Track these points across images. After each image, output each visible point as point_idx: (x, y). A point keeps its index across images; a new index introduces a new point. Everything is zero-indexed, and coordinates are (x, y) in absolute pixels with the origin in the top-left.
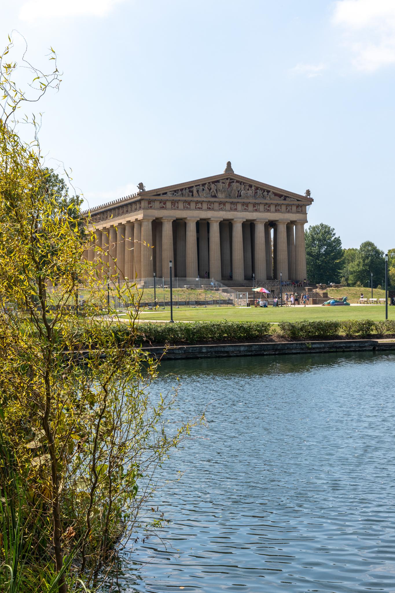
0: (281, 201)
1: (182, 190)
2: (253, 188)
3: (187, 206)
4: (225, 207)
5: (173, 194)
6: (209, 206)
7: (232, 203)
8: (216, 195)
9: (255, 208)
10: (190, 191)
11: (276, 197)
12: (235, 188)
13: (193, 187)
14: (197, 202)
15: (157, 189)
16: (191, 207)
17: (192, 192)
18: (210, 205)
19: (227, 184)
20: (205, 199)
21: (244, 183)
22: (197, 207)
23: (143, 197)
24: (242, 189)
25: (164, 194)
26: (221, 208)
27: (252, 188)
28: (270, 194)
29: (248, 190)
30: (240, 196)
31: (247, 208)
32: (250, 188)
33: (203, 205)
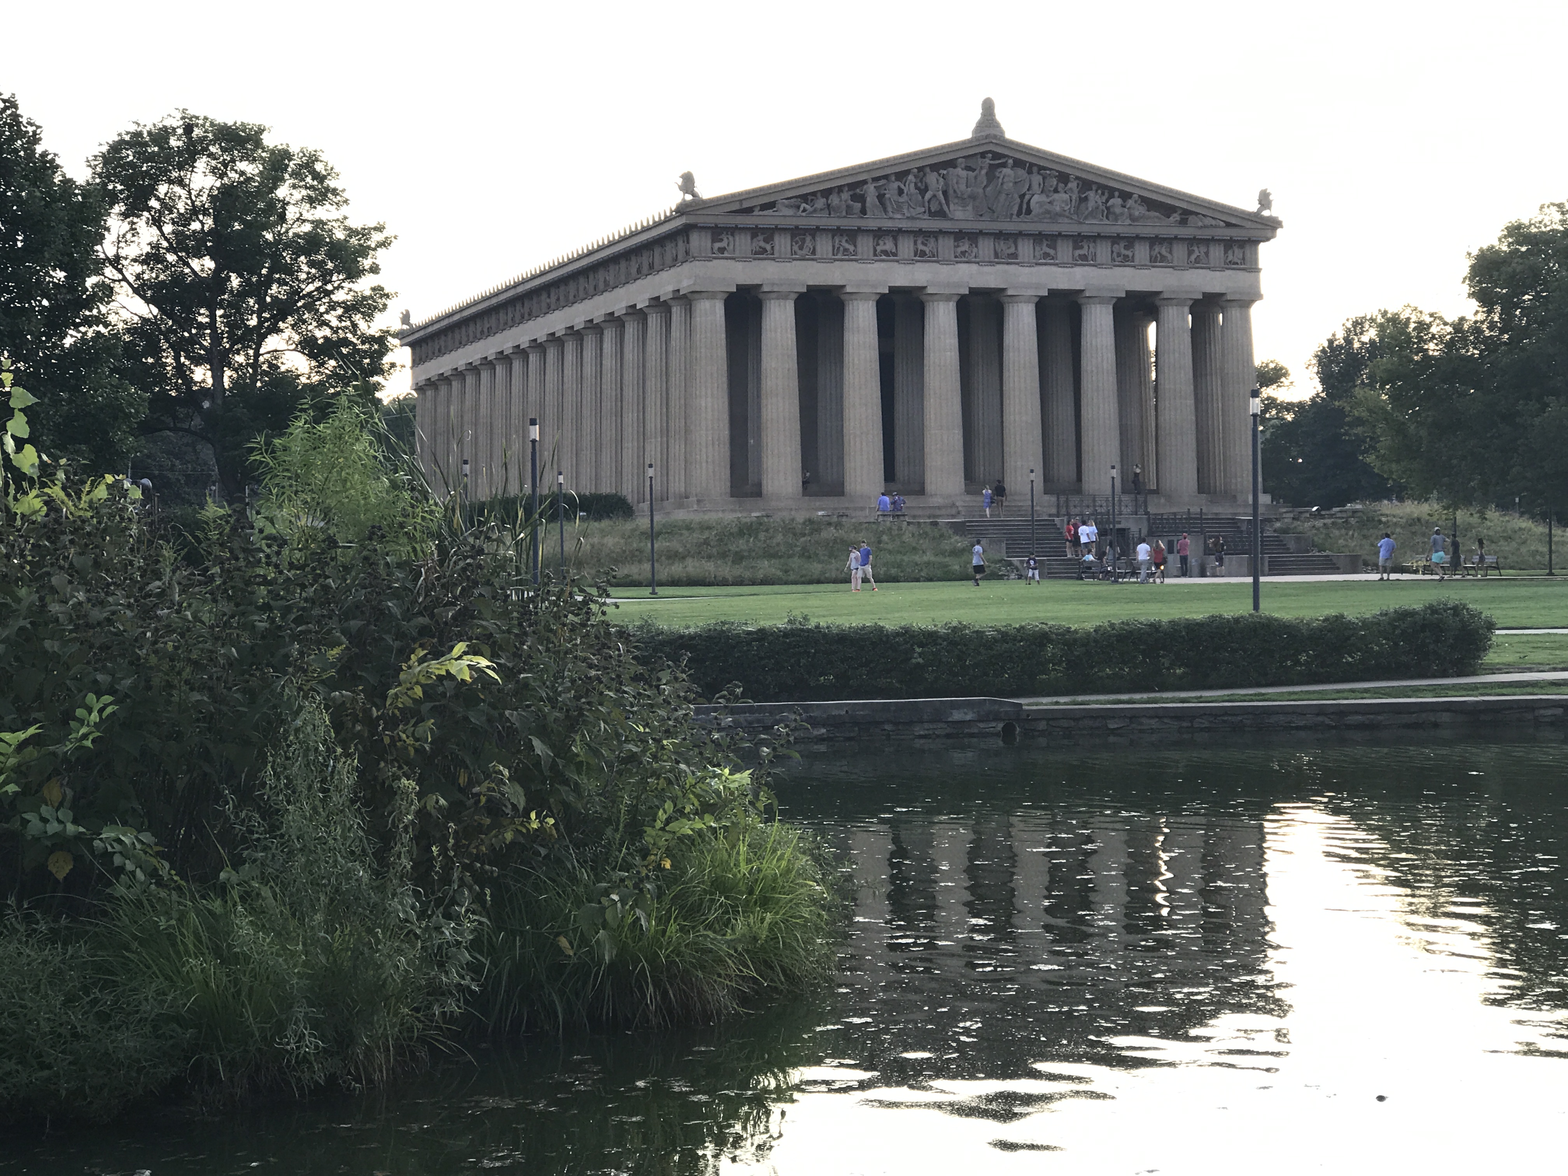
0: (1168, 227)
1: (827, 193)
2: (1073, 185)
3: (847, 246)
4: (975, 250)
5: (798, 207)
6: (921, 247)
7: (999, 236)
8: (945, 207)
9: (1081, 252)
10: (855, 198)
11: (1153, 214)
12: (1009, 186)
13: (865, 182)
14: (879, 234)
15: (740, 194)
16: (859, 249)
17: (861, 199)
18: (923, 243)
19: (984, 172)
20: (905, 225)
21: (1041, 168)
22: (879, 248)
23: (691, 220)
24: (1035, 187)
25: (765, 207)
26: (963, 253)
27: (1070, 185)
28: (1130, 203)
29: (1056, 191)
30: (1029, 211)
31: (1052, 252)
32: (1061, 185)
33: (900, 246)
